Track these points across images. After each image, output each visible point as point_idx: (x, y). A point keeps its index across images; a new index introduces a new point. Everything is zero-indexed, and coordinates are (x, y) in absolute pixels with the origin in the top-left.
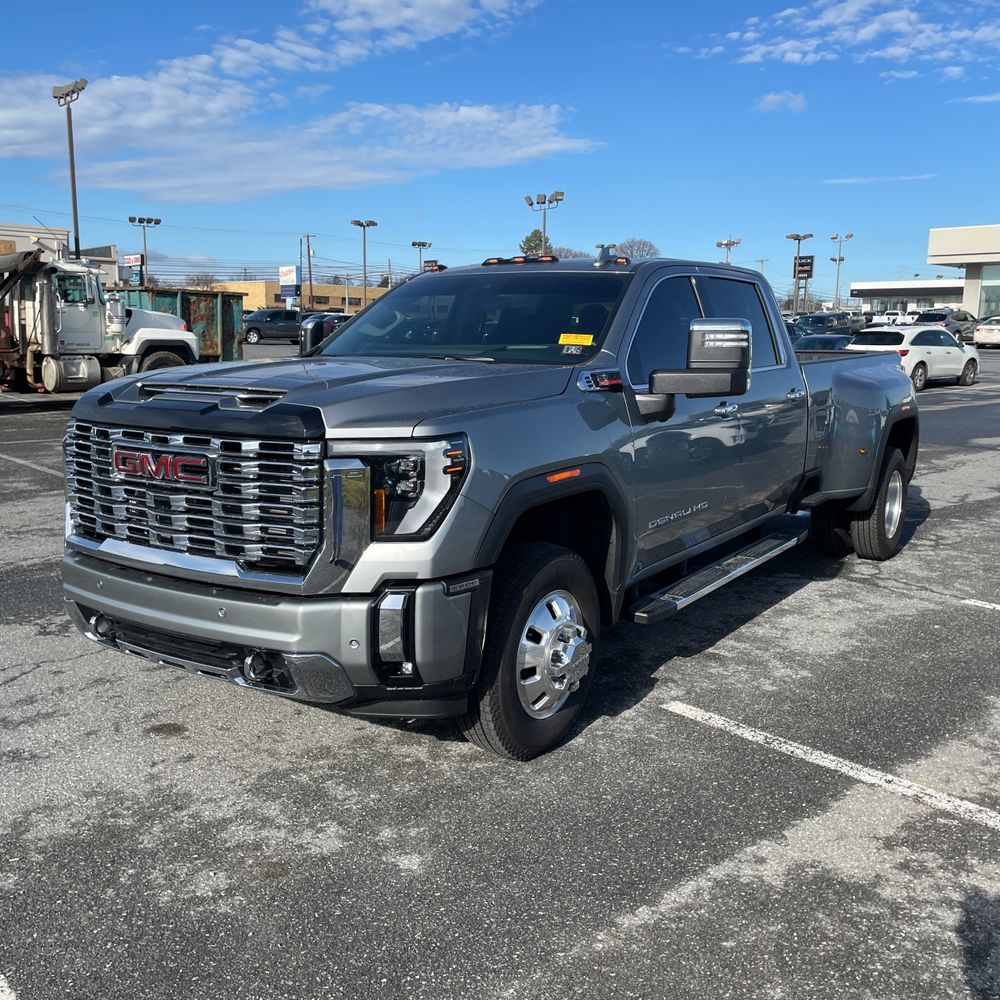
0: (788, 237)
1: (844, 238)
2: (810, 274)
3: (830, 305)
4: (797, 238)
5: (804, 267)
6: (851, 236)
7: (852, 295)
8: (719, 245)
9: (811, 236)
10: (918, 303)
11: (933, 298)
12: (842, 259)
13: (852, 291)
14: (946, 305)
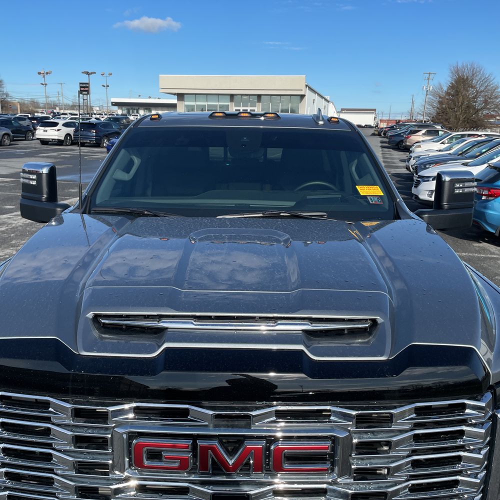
0: (83, 73)
1: (108, 75)
2: (88, 92)
3: (98, 109)
4: (87, 73)
5: (84, 89)
6: (111, 74)
7: (112, 105)
8: (39, 73)
9: (95, 73)
10: (144, 110)
11: (152, 108)
12: (108, 86)
13: (112, 103)
14: (157, 112)
